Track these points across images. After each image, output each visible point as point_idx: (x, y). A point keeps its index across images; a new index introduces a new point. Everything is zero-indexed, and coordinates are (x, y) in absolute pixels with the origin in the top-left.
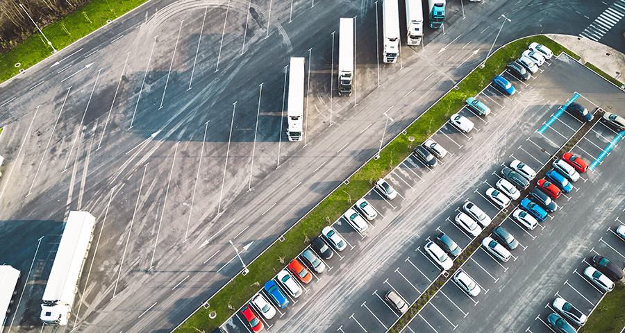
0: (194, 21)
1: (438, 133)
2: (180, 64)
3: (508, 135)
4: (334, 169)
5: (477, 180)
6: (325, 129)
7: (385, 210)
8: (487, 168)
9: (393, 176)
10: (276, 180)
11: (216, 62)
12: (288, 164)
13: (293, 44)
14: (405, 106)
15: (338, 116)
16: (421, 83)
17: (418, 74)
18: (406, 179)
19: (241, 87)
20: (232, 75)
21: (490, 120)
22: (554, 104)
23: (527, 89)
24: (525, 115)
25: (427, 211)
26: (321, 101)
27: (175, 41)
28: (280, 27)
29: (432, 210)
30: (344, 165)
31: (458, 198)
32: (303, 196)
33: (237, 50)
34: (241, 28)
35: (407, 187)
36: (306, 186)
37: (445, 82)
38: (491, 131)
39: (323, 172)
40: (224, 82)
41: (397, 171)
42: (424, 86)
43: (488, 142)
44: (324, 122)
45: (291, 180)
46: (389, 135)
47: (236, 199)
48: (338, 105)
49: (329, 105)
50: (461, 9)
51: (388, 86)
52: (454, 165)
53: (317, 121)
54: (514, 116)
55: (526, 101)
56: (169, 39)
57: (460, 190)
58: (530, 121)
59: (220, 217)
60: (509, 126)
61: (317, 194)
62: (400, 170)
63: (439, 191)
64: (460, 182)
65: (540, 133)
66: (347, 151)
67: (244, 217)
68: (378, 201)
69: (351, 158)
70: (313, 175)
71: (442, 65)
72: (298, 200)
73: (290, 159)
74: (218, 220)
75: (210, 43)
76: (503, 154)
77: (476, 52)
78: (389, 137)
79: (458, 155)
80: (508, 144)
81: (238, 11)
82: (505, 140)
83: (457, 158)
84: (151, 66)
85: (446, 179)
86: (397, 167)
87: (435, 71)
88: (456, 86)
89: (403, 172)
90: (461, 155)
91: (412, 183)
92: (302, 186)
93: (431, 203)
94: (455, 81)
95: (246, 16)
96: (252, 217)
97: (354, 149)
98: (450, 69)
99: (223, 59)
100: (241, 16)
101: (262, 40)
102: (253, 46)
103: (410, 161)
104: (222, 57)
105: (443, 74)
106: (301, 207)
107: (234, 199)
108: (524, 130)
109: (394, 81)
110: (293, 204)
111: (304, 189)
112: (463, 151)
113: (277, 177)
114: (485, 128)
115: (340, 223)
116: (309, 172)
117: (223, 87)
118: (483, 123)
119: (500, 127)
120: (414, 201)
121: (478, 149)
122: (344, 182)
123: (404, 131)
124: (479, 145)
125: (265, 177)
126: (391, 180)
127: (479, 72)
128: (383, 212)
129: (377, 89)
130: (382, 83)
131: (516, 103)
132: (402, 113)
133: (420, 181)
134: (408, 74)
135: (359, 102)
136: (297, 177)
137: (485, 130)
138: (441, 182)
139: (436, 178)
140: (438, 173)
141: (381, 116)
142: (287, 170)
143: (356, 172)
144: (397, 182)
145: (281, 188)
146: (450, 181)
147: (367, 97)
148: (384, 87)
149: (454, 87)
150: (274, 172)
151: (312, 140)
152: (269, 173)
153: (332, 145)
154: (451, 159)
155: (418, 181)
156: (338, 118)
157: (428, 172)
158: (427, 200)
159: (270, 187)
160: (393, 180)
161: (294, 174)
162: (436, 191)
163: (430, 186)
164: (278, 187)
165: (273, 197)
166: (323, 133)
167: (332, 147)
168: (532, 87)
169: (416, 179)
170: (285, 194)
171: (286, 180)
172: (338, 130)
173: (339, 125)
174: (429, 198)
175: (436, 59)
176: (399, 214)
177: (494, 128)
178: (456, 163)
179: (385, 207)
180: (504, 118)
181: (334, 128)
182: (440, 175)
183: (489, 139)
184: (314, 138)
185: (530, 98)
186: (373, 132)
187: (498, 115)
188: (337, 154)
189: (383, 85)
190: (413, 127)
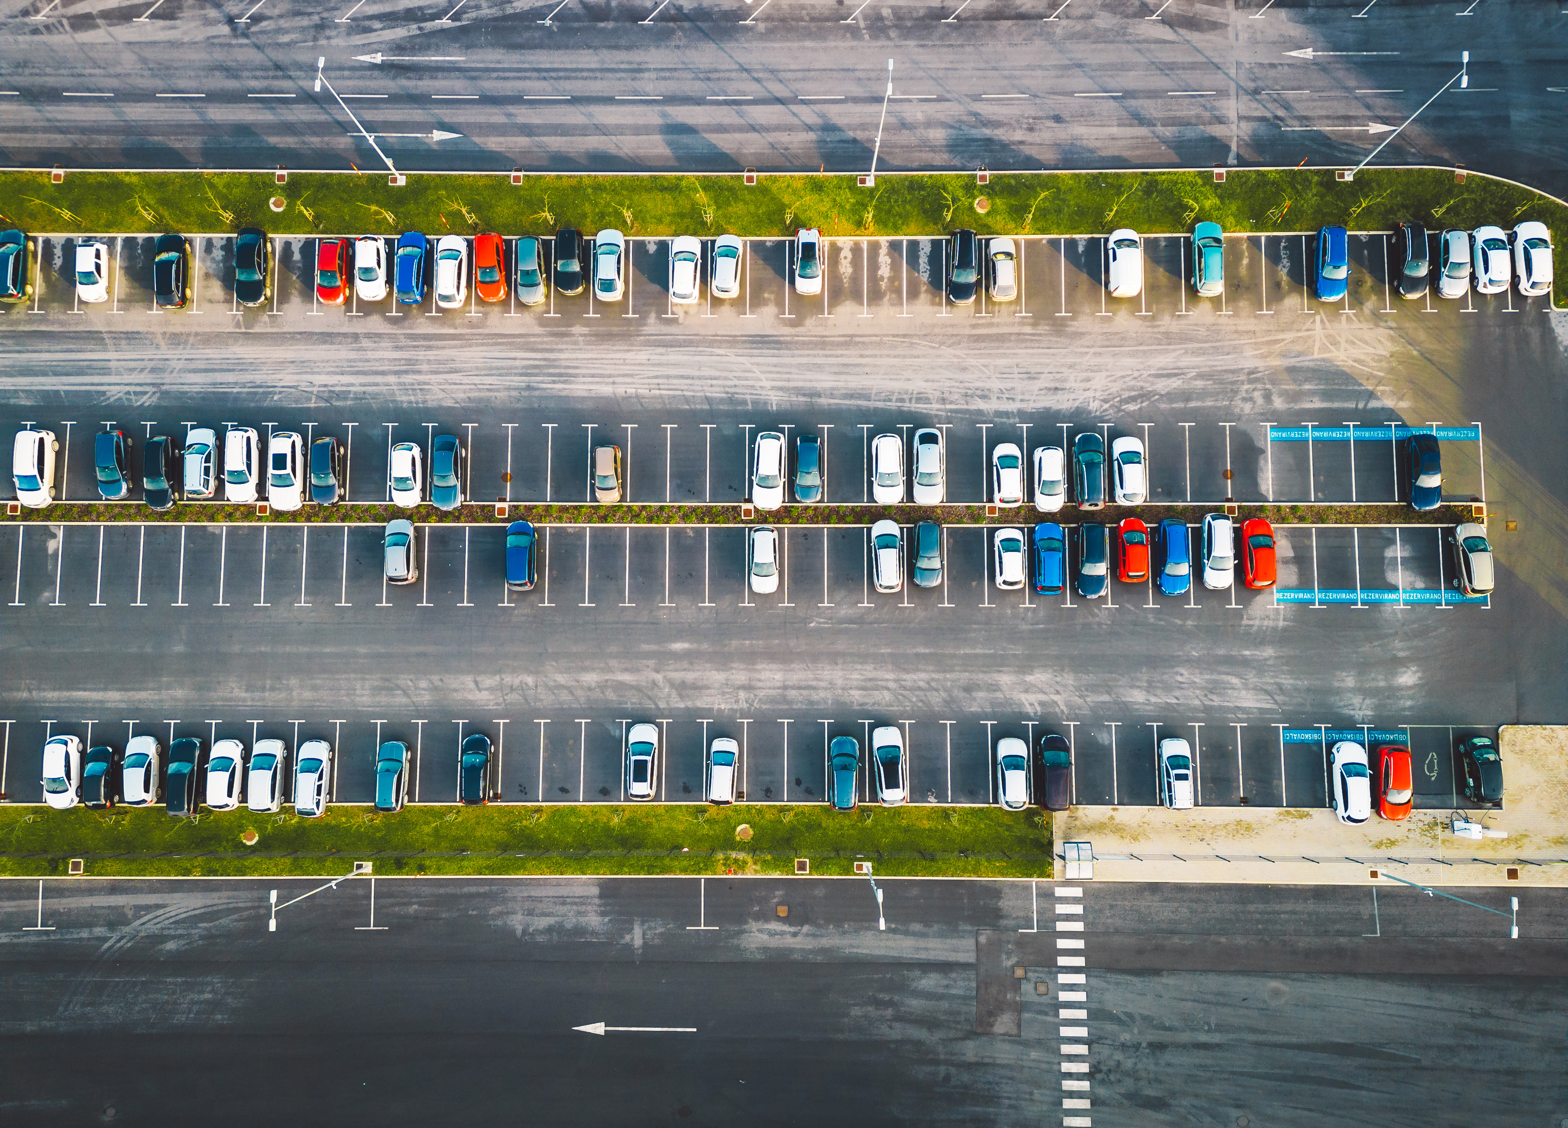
1: (1054, 243)
3: (1195, 378)
4: (753, 128)
5: (1012, 407)
6: (827, 19)
7: (765, 303)
8: (1063, 403)
9: (856, 250)
10: (616, 47)
12: (672, 32)
14: (1058, 119)
15: (886, 12)
16: (1153, 94)
17: (1172, 67)
18: (874, 279)
21: (1201, 314)
22: (1389, 403)
23: (1377, 317)
24: (1291, 370)
25: (842, 377)
29: (854, 382)
30: (784, 138)
31: (933, 408)
32: (638, 130)
35: (856, 295)
36: (664, 115)
37: (1213, 139)
38: (1169, 338)
39: (726, 116)
41: (874, 248)
42: (1151, 108)
43: (1132, 355)
44: (840, 2)
45: (646, 75)
46: (946, 156)
47: (506, 18)
51: (1072, 36)
52: (1001, 338)
54: (1264, 350)
55: (1335, 343)
57: (956, 397)
58: (1283, 394)
59: (443, 31)
60: (1222, 362)
61: (666, 151)
62: (883, 251)
63: (908, 361)
64: (974, 380)
65: (1271, 435)
66: (822, 116)
67: (487, 70)
68: (769, 273)
69: (812, 136)
70: (699, 101)
71: (1256, 92)
72: (619, 130)
73: (686, 25)
74: (434, 33)
76: (1132, 407)
77: (1376, 128)
78: (940, 158)
79: (1035, 325)
80: (1170, 397)
82: (1175, 384)
83: (1028, 329)
85: (950, 351)
86: (884, 240)
87: (1222, 93)
88: (1223, 170)
89: (884, 259)
90: (1043, 329)
91: (876, 296)
92: (657, 108)
93: (867, 370)
94: (1238, 156)
96: (500, 84)
97: (840, 121)
98: (1262, 119)
103: (925, 249)
105: (1232, 115)
106: (613, 151)
107: (499, 14)
108: (1244, 399)
109: (1101, 37)
110: (601, 130)
111: (652, 116)
112: (1059, 327)
113: (623, 42)
114: (1167, 322)
115: (652, 249)
116: (695, 88)
118: (1175, 305)
119: (1201, 348)
120: (839, 336)
121: (1092, 350)
122: (746, 174)
123: (987, 173)
124: (1107, 343)
125: (602, 21)
126: (842, 255)
127: (1320, 184)
128: (757, 301)
129: (1039, 22)
130: (1068, 17)
131: (1306, 327)
132: (1031, 129)
133: (897, 309)
134: (1153, 46)
135: (966, 19)
136: (664, 79)
137: (1159, 326)
138: (934, 348)
139: (937, 330)
140: (952, 326)
141: (977, 98)
142: (658, 47)
143: (791, 177)
144: (850, 270)
145: (610, 75)
146: (956, 360)
147: (996, 23)
148: (1059, 31)
149: (1217, 170)
150: (628, 24)
151: (773, 20)
152: (616, 20)
153: (803, 70)
154: (1010, 320)
155: (892, 305)
156: (880, 18)
157: (933, 304)
158: (867, 356)
159: (591, 51)
160: (845, 258)
161: (664, 66)
162: (904, 357)
163: (904, 336)
164: (606, 66)
165: (577, 78)
166: (813, 25)
167: (800, 75)
168: (1394, 325)
169: (894, 296)
170: (605, 95)
171: (635, 66)
172: (852, 48)
173: (867, 37)
174: (875, 356)
175: (1261, 65)
176: (782, 336)
177: (1184, 338)
178: (1013, 338)
179: (772, 297)
180: (1235, 336)
181: (848, 35)
182: (950, 331)
183: (1144, 352)
184: (783, 20)
185: (1353, 343)
186: (920, 117)
187: (1229, 316)
188: (795, 100)
189: (1064, 22)
190: (1013, 182)
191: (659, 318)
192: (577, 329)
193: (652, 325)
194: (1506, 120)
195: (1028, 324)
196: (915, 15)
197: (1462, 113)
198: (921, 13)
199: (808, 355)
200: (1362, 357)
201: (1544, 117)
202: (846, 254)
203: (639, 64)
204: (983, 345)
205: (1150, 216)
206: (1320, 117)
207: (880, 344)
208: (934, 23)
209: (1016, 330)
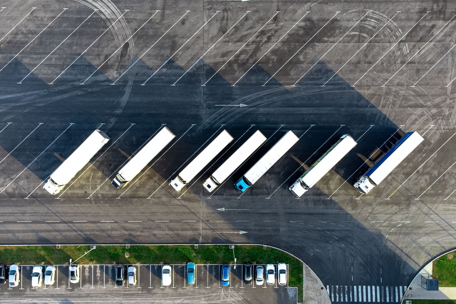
0: (75, 16)
1: (148, 267)
2: (31, 53)
6: (82, 197)
7: (63, 284)
9: (90, 268)
10: (17, 206)
11: (58, 74)
12: (35, 201)
13: (126, 108)
14: (150, 228)
15: (99, 195)
16: (178, 222)
17: (184, 213)
18: (95, 277)
19: (56, 113)
20: (59, 97)
21: (190, 289)
23: (239, 289)
26: (100, 174)
27: (45, 25)
28: (130, 83)
30: (69, 234)
32: (24, 232)
33: (81, 77)
34: (102, 58)
35: (90, 282)
40: (48, 99)
41: (95, 267)
43: (170, 300)
44: (86, 192)
45: (27, 215)
48: (107, 188)
49: (101, 182)
50: (275, 188)
51: (154, 204)
52: (133, 295)
53: (82, 187)
56: (42, 20)
62: (98, 268)
68: (64, 275)
70: (43, 223)
71: (207, 221)
72: (18, 232)
73: (39, 199)
75: (69, 51)
77: (242, 232)
79: (142, 291)
81: (116, 38)
83: (140, 292)
84: (10, 36)
85: (117, 298)
86: (98, 265)
87: (198, 221)
88: (197, 245)
89: (98, 271)
90: (144, 292)
91: (96, 282)
92: (29, 225)
93: (93, 303)
94: (202, 241)
95: (117, 48)
97: (86, 229)
98: (209, 230)
99: (65, 77)
100: (112, 45)
101: (107, 83)
102: (96, 83)
103: (110, 269)
104: (66, 74)
105: (201, 228)
109: (163, 204)
112: (149, 291)
113: (19, 204)
114: (180, 290)
115: (28, 268)
116: (42, 218)
117: (44, 102)
118: (183, 285)
119: (189, 298)
120: (85, 294)
121: (159, 298)
122: (57, 245)
123: (129, 245)
124: (163, 296)
125: (13, 198)
126: (86, 270)
127: (225, 249)
128: (60, 284)
129: (145, 199)
130: (154, 198)
131: (219, 292)
132: (142, 232)
133: (102, 286)
134: (179, 207)
135: (124, 198)
136: (32, 216)
137: (178, 291)
138: (113, 297)
139: (114, 292)
140: (118, 291)
141: (126, 222)
142: (30, 206)
143: (71, 246)
144: (88, 274)
145: (15, 215)
146: (119, 301)
147: (132, 199)
148: (151, 202)
149: (195, 245)
150: (21, 199)
151: (66, 198)
152: (17, 198)
153: (75, 213)
154: (135, 289)
155: (101, 285)
156: (98, 197)
157: (113, 284)
158: (93, 300)
159: (9, 207)
160: (87, 271)
161: (32, 212)
162: (104, 300)
163: (104, 294)
164: (14, 212)
165: (5, 216)
166: (78, 199)
167: (74, 214)
168: (243, 291)
169: (101, 282)
170: (14, 221)
171: (23, 212)
172: (89, 206)
173: (94, 203)
174: (95, 300)
175: (209, 213)
176: (68, 294)
177: (185, 295)
178: (136, 294)
179: (65, 282)
180: (199, 294)
181: (88, 202)
182: (118, 292)
183: (173, 299)
184: (68, 198)
185: (232, 297)
186: (109, 227)
187: (198, 289)
188: (72, 222)
189: (153, 199)
190: (136, 248)
191: (30, 289)
192: (6, 293)
193: (28, 292)
194: (278, 230)
195: (140, 291)
196: (108, 196)
197: (266, 228)
198: (110, 196)
199: (75, 300)
200: (235, 301)
201: (289, 230)
202: (87, 269)
203: (24, 211)
204: (127, 296)
205: (176, 259)
206: (226, 229)
207: (97, 296)
208: (114, 199)
209: (137, 292)
